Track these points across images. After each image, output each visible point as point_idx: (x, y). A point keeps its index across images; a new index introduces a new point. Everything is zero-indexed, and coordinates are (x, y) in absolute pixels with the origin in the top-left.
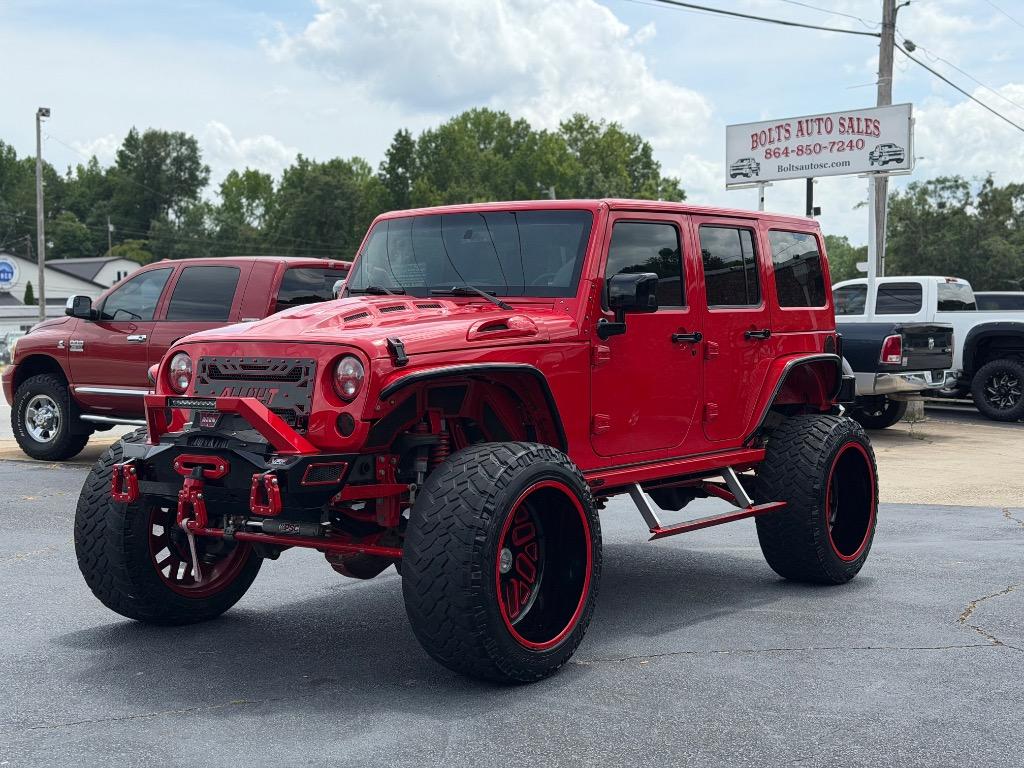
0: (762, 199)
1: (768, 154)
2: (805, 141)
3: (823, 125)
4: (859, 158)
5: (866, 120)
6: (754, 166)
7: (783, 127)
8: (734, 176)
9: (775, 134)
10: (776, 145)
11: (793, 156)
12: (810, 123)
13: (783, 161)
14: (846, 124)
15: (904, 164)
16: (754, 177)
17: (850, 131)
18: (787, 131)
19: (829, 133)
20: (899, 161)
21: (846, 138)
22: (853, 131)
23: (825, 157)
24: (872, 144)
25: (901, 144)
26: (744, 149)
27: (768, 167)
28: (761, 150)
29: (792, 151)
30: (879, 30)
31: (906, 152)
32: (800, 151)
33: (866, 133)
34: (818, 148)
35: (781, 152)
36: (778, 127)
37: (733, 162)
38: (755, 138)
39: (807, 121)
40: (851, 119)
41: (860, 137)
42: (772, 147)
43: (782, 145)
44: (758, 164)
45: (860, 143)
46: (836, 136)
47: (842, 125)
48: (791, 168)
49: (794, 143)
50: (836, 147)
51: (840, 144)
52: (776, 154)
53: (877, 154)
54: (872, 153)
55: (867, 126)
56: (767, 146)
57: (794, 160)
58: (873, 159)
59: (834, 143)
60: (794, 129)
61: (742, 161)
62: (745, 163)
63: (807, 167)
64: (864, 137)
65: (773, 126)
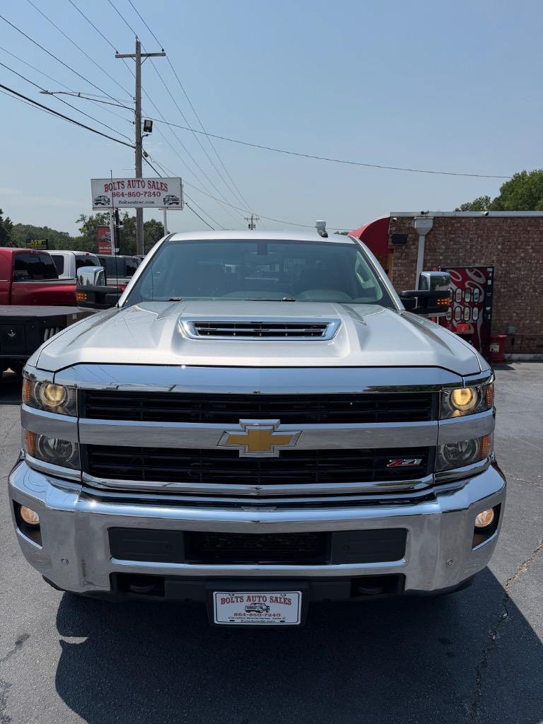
1: (114, 195)
2: (132, 190)
3: (140, 184)
4: (159, 200)
5: (161, 183)
6: (106, 199)
7: (121, 182)
8: (97, 204)
9: (116, 186)
10: (118, 190)
11: (126, 196)
12: (134, 182)
13: (122, 199)
14: (152, 184)
15: (179, 205)
16: (107, 206)
17: (154, 187)
18: (123, 185)
19: (143, 187)
20: (177, 203)
21: (152, 191)
23: (142, 198)
24: (164, 194)
25: (178, 196)
26: (101, 192)
27: (115, 201)
28: (109, 195)
29: (126, 194)
30: (135, 146)
31: (180, 200)
32: (130, 194)
33: (161, 189)
34: (138, 194)
35: (120, 194)
36: (118, 182)
37: (96, 197)
38: (106, 186)
39: (132, 181)
40: (153, 182)
41: (158, 191)
42: (116, 191)
43: (121, 191)
44: (109, 199)
45: (159, 193)
46: (146, 189)
47: (150, 184)
48: (125, 202)
49: (126, 191)
50: (147, 194)
51: (149, 193)
52: (118, 195)
53: (167, 199)
54: (164, 199)
55: (162, 186)
56: (113, 191)
57: (127, 198)
58: (165, 201)
59: (146, 192)
60: (126, 184)
61: (100, 197)
62: (102, 198)
63: (134, 203)
64: (160, 191)
65: (116, 181)
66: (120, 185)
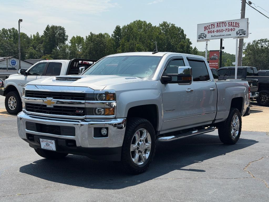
0: (207, 45)
1: (209, 32)
2: (219, 28)
3: (224, 24)
4: (234, 33)
5: (236, 23)
6: (205, 35)
7: (213, 25)
8: (199, 38)
9: (210, 27)
11: (215, 33)
12: (220, 24)
13: (213, 34)
14: (230, 24)
15: (246, 35)
16: (205, 39)
17: (231, 26)
18: (214, 26)
19: (225, 26)
20: (245, 34)
21: (230, 28)
22: (232, 26)
23: (224, 33)
24: (237, 29)
25: (245, 29)
26: (202, 31)
27: (209, 36)
28: (207, 31)
29: (215, 31)
31: (246, 32)
32: (217, 31)
33: (236, 26)
34: (222, 31)
35: (212, 31)
36: (212, 25)
37: (199, 34)
38: (205, 28)
39: (219, 23)
40: (231, 23)
41: (234, 27)
42: (210, 30)
43: (212, 30)
44: (206, 35)
45: (234, 29)
46: (227, 27)
47: (229, 24)
48: (215, 36)
49: (216, 29)
50: (227, 30)
51: (228, 29)
52: (211, 32)
53: (238, 32)
54: (237, 32)
55: (236, 25)
56: (208, 30)
57: (216, 34)
58: (237, 34)
59: (227, 29)
60: (216, 25)
62: (202, 34)
63: (219, 36)
64: (235, 28)
65: (210, 24)
66: (213, 26)
